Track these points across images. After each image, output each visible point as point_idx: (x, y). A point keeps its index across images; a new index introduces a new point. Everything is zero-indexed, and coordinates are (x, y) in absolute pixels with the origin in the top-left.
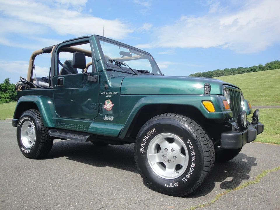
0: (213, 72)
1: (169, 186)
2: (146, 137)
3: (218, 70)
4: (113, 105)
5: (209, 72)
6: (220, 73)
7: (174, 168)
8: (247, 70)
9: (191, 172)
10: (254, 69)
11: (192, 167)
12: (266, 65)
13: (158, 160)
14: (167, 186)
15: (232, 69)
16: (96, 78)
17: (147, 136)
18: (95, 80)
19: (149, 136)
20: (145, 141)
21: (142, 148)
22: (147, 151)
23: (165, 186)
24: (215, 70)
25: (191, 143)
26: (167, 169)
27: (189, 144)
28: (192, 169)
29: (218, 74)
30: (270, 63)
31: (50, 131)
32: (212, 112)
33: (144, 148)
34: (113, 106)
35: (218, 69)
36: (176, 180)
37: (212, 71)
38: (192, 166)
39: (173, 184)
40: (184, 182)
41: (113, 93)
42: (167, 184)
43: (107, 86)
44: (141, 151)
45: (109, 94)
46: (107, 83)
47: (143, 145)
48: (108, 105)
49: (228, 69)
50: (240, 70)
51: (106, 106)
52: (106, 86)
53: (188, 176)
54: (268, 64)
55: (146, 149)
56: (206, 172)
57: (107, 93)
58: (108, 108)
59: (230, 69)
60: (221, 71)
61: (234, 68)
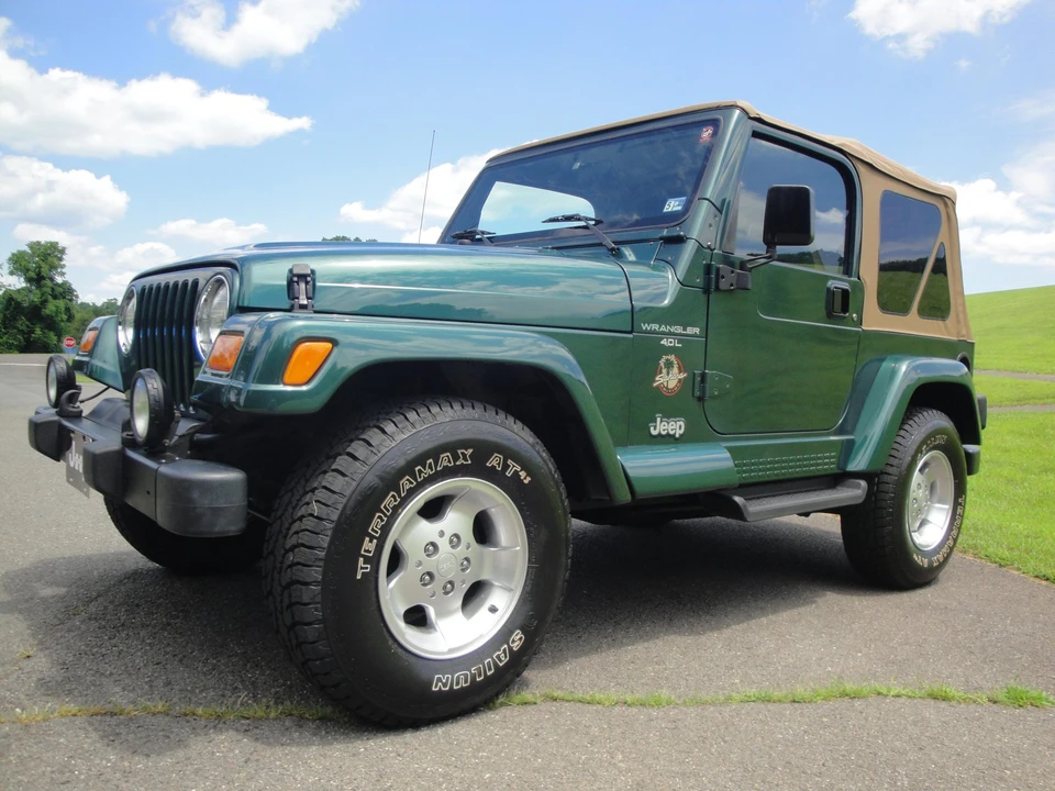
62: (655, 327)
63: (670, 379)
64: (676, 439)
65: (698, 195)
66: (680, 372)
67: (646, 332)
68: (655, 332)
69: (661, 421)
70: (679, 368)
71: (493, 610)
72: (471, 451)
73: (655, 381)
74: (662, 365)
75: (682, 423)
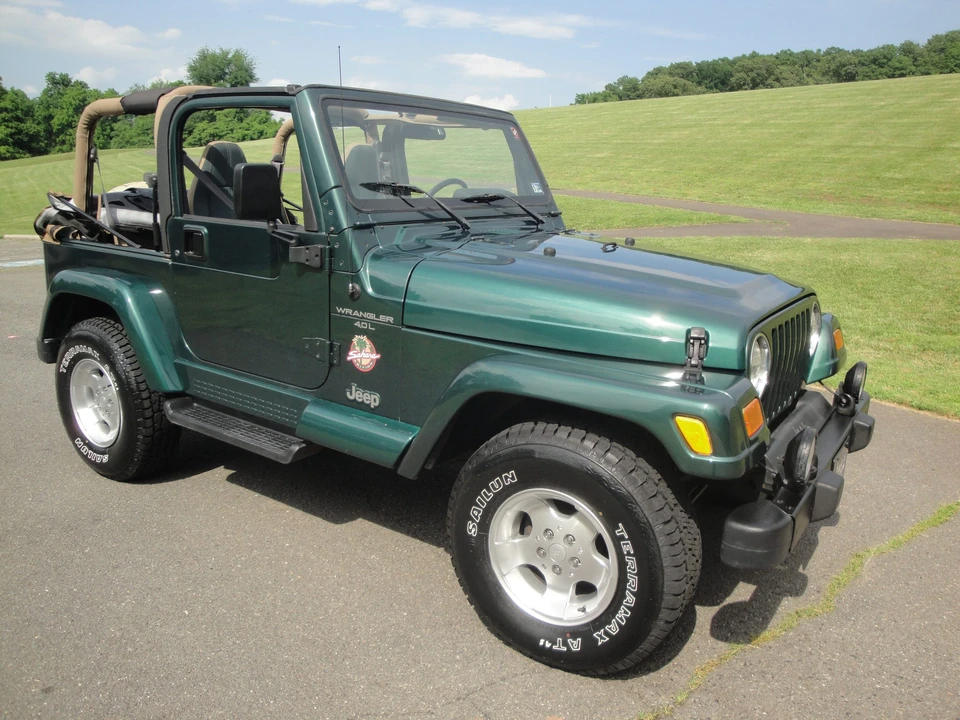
0: (733, 63)
1: (554, 647)
2: (484, 493)
3: (754, 55)
4: (378, 356)
5: (723, 60)
6: (760, 68)
7: (572, 590)
8: (857, 61)
9: (621, 619)
10: (885, 57)
11: (626, 606)
13: (521, 561)
14: (548, 645)
15: (804, 53)
16: (319, 254)
17: (490, 491)
18: (316, 262)
19: (495, 489)
20: (483, 504)
21: (473, 521)
22: (487, 531)
23: (542, 642)
24: (744, 56)
25: (627, 537)
26: (549, 591)
27: (622, 538)
28: (625, 612)
29: (752, 70)
31: (168, 405)
32: (703, 456)
33: (478, 524)
34: (377, 360)
35: (754, 52)
36: (574, 632)
37: (731, 58)
38: (627, 602)
39: (565, 643)
40: (600, 643)
41: (378, 317)
42: (546, 639)
43: (357, 287)
44: (470, 531)
45: (363, 317)
46: (357, 279)
47: (476, 513)
48: (363, 355)
49: (791, 54)
50: (834, 58)
51: (355, 356)
52: (353, 287)
53: (613, 628)
55: (484, 526)
56: (667, 622)
57: (356, 313)
58: (361, 364)
59: (798, 54)
60: (764, 59)
61: (811, 52)
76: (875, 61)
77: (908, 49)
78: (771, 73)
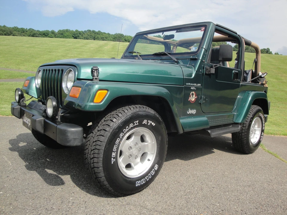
3: (4, 26)
6: (8, 31)
8: (39, 33)
10: (47, 34)
12: (58, 31)
15: (22, 28)
29: (5, 31)
30: (63, 30)
49: (18, 28)
50: (32, 32)
54: (60, 31)
59: (20, 28)
60: (9, 28)
62: (189, 84)
63: (193, 98)
64: (194, 115)
65: (201, 47)
66: (195, 96)
67: (187, 85)
68: (189, 85)
69: (190, 110)
70: (195, 95)
71: (149, 160)
72: (138, 121)
73: (189, 99)
74: (191, 94)
75: (195, 110)
76: (44, 34)
77: (53, 32)
78: (11, 33)
